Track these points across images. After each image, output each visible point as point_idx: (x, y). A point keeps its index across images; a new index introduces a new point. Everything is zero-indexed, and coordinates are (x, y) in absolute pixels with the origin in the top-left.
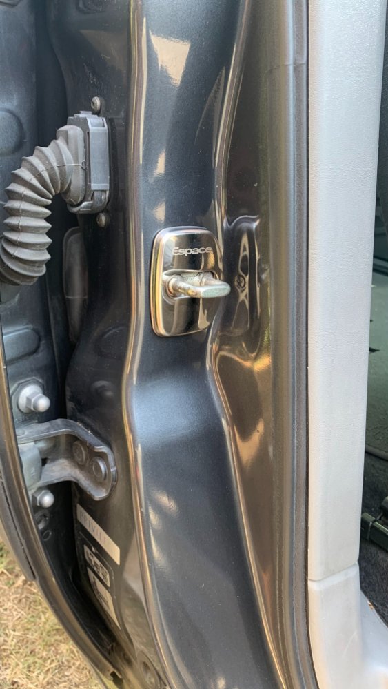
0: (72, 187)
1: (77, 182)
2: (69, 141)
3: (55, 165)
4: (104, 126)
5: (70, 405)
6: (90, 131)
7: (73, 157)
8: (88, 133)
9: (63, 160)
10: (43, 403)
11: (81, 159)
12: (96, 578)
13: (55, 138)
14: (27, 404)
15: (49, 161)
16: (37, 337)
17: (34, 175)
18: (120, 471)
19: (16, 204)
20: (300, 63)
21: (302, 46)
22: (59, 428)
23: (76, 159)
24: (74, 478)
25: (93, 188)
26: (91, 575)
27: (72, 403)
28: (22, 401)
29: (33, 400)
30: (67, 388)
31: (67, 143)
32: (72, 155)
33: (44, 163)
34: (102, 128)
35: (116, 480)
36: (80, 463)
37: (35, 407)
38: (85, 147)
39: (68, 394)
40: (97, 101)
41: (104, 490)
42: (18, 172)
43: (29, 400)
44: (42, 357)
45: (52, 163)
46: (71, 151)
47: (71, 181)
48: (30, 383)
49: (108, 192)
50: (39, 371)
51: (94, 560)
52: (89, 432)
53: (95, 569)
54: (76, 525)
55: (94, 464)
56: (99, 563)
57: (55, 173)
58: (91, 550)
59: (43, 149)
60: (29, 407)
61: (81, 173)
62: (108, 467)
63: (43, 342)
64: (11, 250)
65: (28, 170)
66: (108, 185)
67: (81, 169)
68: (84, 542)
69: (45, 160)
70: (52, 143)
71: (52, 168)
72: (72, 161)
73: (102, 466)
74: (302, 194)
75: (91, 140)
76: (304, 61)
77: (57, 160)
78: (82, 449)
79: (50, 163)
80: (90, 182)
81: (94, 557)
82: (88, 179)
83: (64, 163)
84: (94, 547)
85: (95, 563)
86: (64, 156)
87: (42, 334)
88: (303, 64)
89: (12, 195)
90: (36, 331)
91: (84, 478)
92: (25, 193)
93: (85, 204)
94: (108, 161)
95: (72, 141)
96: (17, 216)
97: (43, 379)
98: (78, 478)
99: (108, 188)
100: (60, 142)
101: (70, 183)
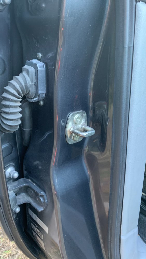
0: (30, 92)
1: (32, 90)
2: (29, 74)
3: (24, 85)
4: (44, 67)
5: (25, 172)
6: (38, 70)
7: (31, 80)
8: (37, 70)
9: (27, 82)
10: (16, 175)
11: (34, 81)
12: (36, 235)
13: (21, 72)
14: (9, 175)
15: (21, 83)
16: (12, 147)
17: (15, 90)
18: (49, 201)
19: (8, 103)
20: (130, 46)
21: (132, 39)
22: (22, 183)
23: (32, 81)
24: (29, 202)
25: (39, 93)
26: (34, 234)
27: (26, 172)
28: (7, 175)
29: (12, 174)
30: (24, 166)
31: (28, 74)
32: (30, 79)
33: (19, 84)
34: (43, 68)
35: (47, 204)
36: (31, 196)
37: (13, 177)
38: (36, 76)
39: (24, 168)
40: (40, 55)
41: (42, 208)
42: (6, 88)
43: (10, 174)
44: (13, 155)
45: (22, 84)
46: (30, 78)
47: (30, 90)
48: (10, 166)
49: (45, 94)
50: (12, 160)
51: (36, 229)
52: (35, 184)
53: (36, 232)
54: (28, 215)
55: (38, 198)
56: (38, 231)
57: (24, 88)
58: (35, 226)
59: (17, 77)
60: (10, 177)
61: (34, 87)
62: (44, 200)
63: (14, 148)
64: (5, 122)
65: (12, 88)
66: (45, 91)
67: (34, 85)
68: (31, 222)
69: (19, 83)
70: (21, 74)
71: (23, 87)
72: (30, 82)
73: (42, 199)
74: (128, 98)
75: (39, 74)
76: (132, 45)
77: (24, 82)
78: (32, 191)
79: (21, 84)
80: (38, 90)
81: (36, 228)
82: (37, 89)
83: (27, 84)
84: (36, 225)
85: (36, 230)
86: (27, 80)
87: (13, 145)
88: (131, 47)
89: (5, 99)
90: (11, 145)
91: (33, 202)
92: (11, 98)
93: (35, 99)
94: (45, 82)
95: (30, 74)
96: (8, 108)
97: (14, 163)
98: (30, 202)
99: (45, 92)
100: (24, 73)
101: (29, 91)
